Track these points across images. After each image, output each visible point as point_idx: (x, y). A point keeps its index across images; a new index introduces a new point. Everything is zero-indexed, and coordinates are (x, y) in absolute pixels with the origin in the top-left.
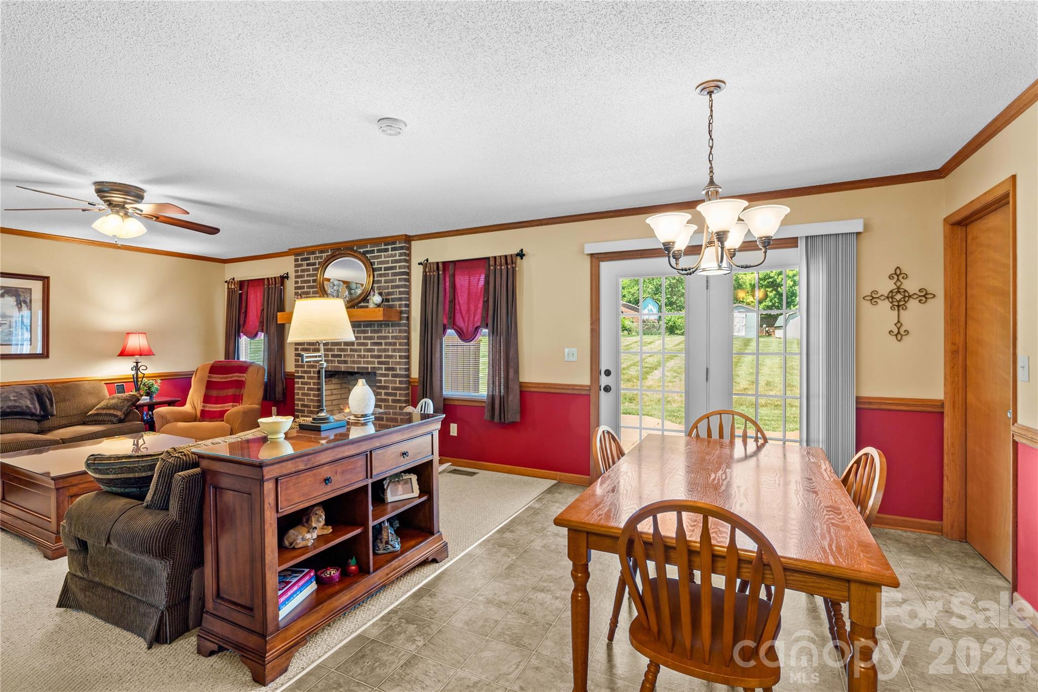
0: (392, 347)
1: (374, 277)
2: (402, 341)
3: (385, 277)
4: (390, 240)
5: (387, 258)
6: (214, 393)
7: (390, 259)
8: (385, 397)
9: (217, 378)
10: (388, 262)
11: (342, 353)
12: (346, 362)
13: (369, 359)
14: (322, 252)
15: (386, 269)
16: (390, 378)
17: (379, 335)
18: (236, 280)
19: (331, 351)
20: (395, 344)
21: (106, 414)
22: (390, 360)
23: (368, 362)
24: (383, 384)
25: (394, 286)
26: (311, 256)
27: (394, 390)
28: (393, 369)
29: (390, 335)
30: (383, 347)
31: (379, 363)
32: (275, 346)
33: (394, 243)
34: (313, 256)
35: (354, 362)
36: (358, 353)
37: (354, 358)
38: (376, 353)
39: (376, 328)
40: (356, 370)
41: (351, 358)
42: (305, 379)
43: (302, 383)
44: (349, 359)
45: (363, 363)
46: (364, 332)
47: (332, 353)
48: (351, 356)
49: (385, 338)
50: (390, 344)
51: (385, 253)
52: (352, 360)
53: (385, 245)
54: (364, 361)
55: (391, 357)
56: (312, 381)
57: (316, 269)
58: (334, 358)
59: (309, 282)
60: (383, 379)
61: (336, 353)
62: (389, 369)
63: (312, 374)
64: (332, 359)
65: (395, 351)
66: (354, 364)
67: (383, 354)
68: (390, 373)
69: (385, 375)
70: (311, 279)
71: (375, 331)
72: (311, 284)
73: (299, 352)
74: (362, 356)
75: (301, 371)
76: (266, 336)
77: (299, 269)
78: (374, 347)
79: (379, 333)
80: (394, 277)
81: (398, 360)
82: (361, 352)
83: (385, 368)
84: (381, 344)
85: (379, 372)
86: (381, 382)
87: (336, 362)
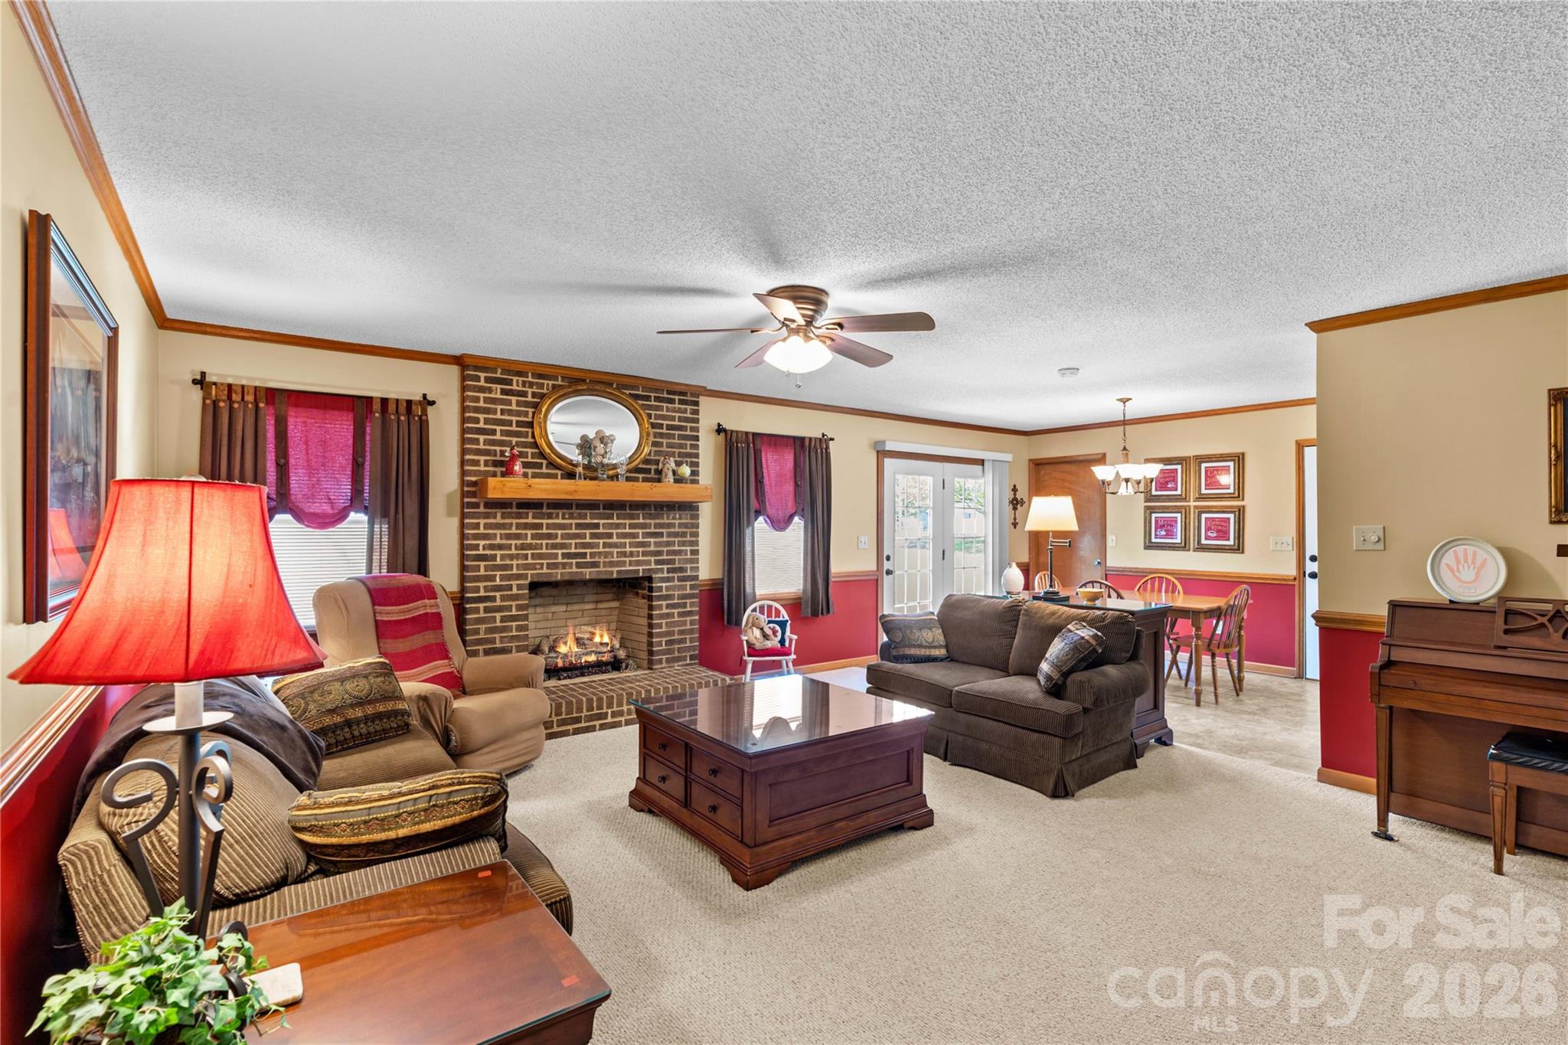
0: (680, 539)
1: (652, 437)
2: (693, 530)
3: (669, 438)
5: (674, 413)
7: (677, 415)
8: (668, 611)
9: (389, 613)
10: (673, 419)
11: (588, 551)
12: (595, 565)
13: (641, 558)
14: (541, 376)
15: (669, 427)
16: (676, 583)
17: (658, 521)
19: (561, 549)
20: (683, 534)
22: (677, 558)
23: (638, 563)
24: (664, 592)
25: (683, 453)
26: (515, 379)
27: (682, 599)
28: (681, 570)
29: (677, 522)
30: (665, 539)
31: (657, 562)
33: (684, 394)
34: (521, 379)
35: (612, 564)
36: (619, 550)
37: (613, 557)
38: (652, 548)
39: (653, 511)
40: (615, 576)
41: (605, 557)
42: (495, 601)
43: (487, 610)
44: (602, 560)
45: (630, 565)
46: (632, 517)
47: (565, 551)
48: (606, 555)
49: (669, 526)
50: (676, 535)
51: (670, 405)
52: (607, 560)
53: (669, 392)
54: (630, 561)
55: (678, 553)
56: (514, 604)
57: (527, 404)
58: (568, 558)
59: (510, 423)
60: (664, 585)
61: (573, 550)
62: (674, 570)
63: (515, 591)
64: (565, 561)
65: (683, 544)
66: (611, 567)
67: (665, 549)
68: (676, 575)
69: (668, 580)
70: (514, 419)
71: (651, 516)
72: (514, 428)
73: (481, 552)
74: (628, 553)
75: (485, 587)
76: (377, 520)
77: (482, 395)
78: (649, 540)
79: (658, 519)
80: (683, 442)
81: (689, 556)
82: (625, 547)
83: (668, 568)
84: (661, 534)
85: (657, 576)
86: (660, 589)
87: (574, 566)
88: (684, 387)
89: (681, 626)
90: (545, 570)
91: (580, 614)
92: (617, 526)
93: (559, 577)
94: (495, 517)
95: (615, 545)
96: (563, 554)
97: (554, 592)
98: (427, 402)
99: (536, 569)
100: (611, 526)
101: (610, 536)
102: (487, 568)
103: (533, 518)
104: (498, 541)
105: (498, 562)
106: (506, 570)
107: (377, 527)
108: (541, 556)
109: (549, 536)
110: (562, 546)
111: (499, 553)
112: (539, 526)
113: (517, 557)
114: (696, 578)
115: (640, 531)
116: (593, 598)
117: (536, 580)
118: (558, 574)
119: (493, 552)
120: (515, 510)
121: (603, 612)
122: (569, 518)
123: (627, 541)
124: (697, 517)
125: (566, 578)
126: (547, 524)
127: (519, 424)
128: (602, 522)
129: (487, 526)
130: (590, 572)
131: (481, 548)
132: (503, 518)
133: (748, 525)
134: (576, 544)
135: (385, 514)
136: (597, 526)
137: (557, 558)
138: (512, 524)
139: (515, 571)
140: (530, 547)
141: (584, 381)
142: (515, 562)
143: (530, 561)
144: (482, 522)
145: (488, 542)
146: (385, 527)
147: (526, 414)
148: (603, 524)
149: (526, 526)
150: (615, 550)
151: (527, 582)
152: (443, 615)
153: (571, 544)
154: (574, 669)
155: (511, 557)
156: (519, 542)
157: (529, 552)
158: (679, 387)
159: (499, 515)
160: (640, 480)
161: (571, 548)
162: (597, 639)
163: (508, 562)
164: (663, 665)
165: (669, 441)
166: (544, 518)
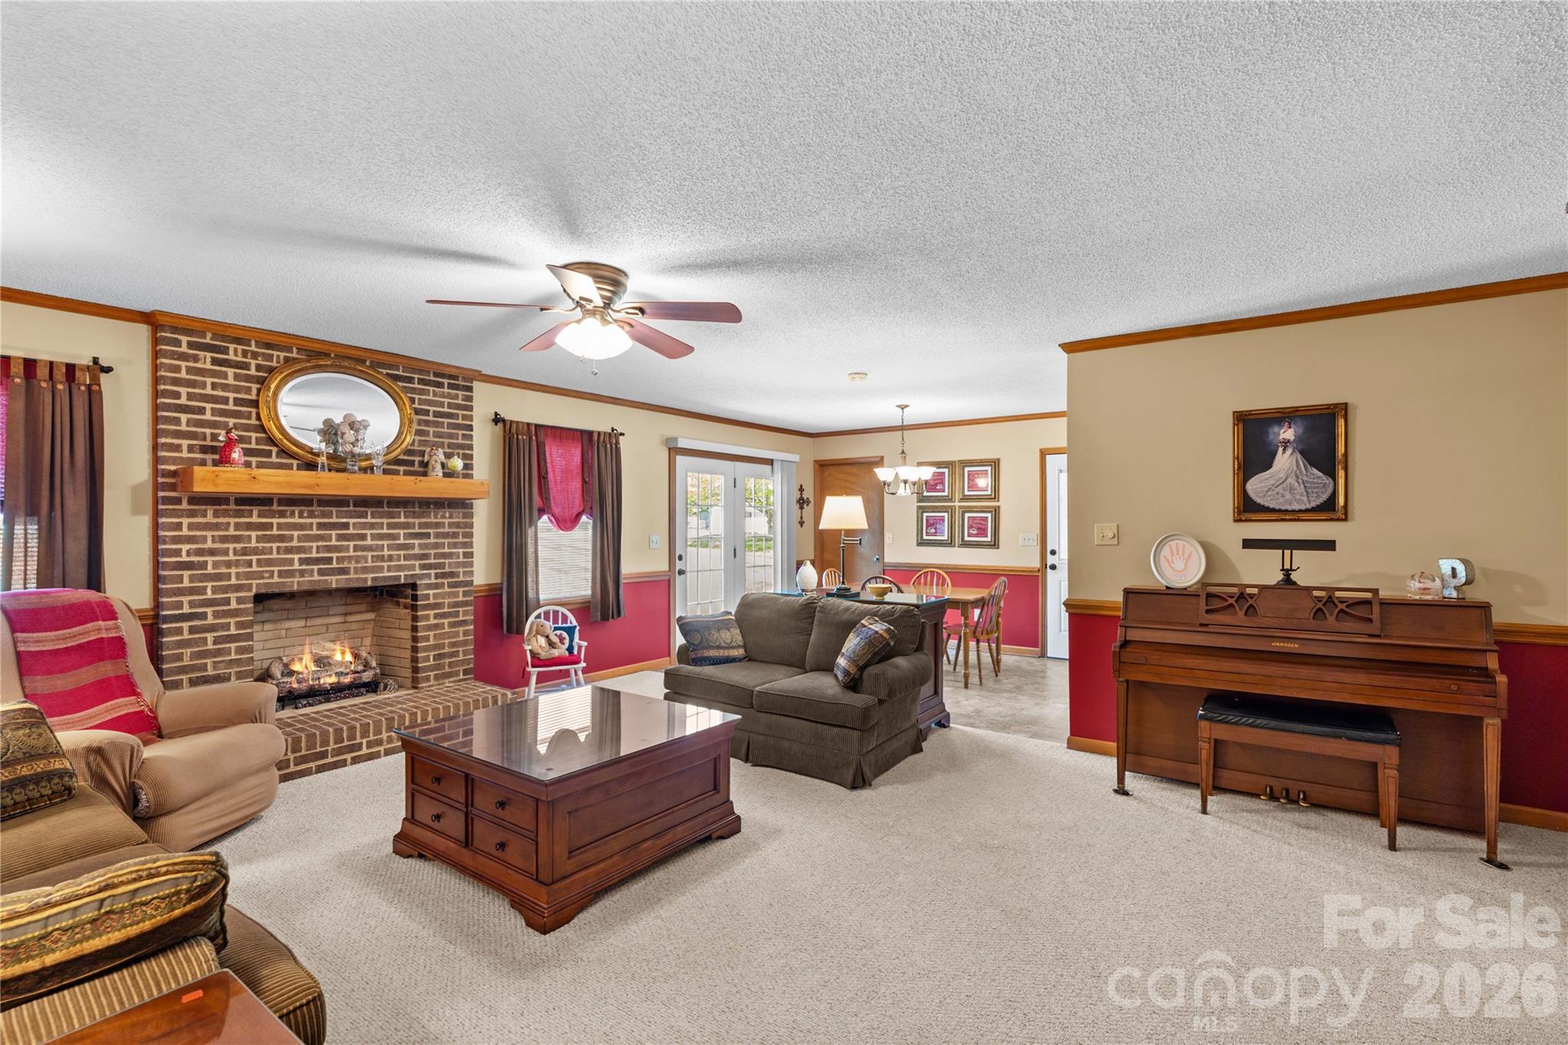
0: (451, 540)
2: (466, 530)
3: (437, 427)
4: (454, 372)
5: (440, 398)
7: (446, 401)
8: (436, 621)
10: (442, 405)
11: (334, 555)
12: (343, 571)
13: (402, 562)
14: (268, 346)
15: (436, 414)
16: (447, 589)
17: (423, 520)
19: (298, 553)
20: (455, 535)
22: (447, 561)
23: (399, 568)
24: (432, 601)
25: (453, 444)
26: (232, 347)
27: (454, 607)
28: (452, 574)
29: (446, 521)
30: (432, 540)
31: (423, 567)
33: (455, 378)
34: (240, 347)
35: (365, 570)
36: (375, 553)
37: (366, 562)
38: (417, 551)
39: (417, 509)
40: (369, 583)
41: (357, 562)
42: (206, 618)
43: (193, 630)
44: (353, 565)
45: (389, 571)
46: (391, 515)
47: (303, 556)
48: (358, 559)
49: (437, 525)
50: (446, 535)
51: (437, 390)
52: (359, 565)
53: (436, 375)
54: (389, 566)
55: (449, 555)
56: (232, 621)
57: (249, 378)
58: (308, 564)
59: (226, 401)
60: (431, 592)
61: (314, 555)
62: (444, 575)
63: (234, 605)
64: (304, 567)
65: (455, 545)
66: (364, 573)
67: (432, 552)
68: (446, 581)
69: (436, 586)
70: (232, 395)
71: (415, 515)
72: (231, 407)
73: (184, 559)
74: (386, 557)
75: (190, 602)
76: (20, 521)
77: (183, 364)
78: (412, 541)
79: (423, 517)
80: (453, 431)
81: (461, 559)
82: (383, 550)
83: (436, 574)
84: (428, 535)
85: (423, 582)
86: (427, 597)
87: (316, 574)
88: (454, 370)
89: (453, 638)
90: (276, 579)
91: (324, 629)
92: (372, 526)
93: (295, 587)
95: (370, 548)
96: (300, 559)
97: (288, 604)
98: (99, 368)
99: (263, 578)
100: (364, 526)
101: (363, 537)
102: (192, 579)
103: (259, 516)
104: (209, 545)
105: (210, 570)
106: (221, 580)
107: (19, 529)
108: (270, 563)
109: (281, 538)
110: (300, 550)
111: (210, 559)
112: (267, 526)
113: (237, 564)
114: (470, 583)
115: (402, 532)
116: (341, 609)
117: (263, 591)
118: (294, 584)
119: (201, 559)
120: (233, 507)
121: (354, 626)
122: (309, 517)
123: (385, 543)
124: (471, 516)
125: (305, 587)
126: (278, 524)
127: (238, 402)
128: (352, 521)
130: (337, 580)
131: (184, 554)
133: (530, 525)
134: (318, 547)
135: (32, 511)
136: (346, 526)
137: (292, 564)
138: (229, 523)
139: (234, 581)
140: (255, 551)
141: (327, 355)
142: (233, 571)
143: (255, 568)
144: (185, 521)
145: (194, 546)
146: (33, 529)
147: (248, 390)
148: (354, 524)
149: (250, 526)
150: (370, 554)
151: (252, 594)
152: (127, 639)
153: (312, 547)
154: (315, 694)
155: (228, 564)
156: (239, 546)
157: (254, 558)
158: (448, 369)
159: (210, 513)
160: (401, 473)
161: (311, 552)
162: (338, 657)
163: (224, 570)
164: (431, 683)
165: (436, 429)
166: (274, 517)
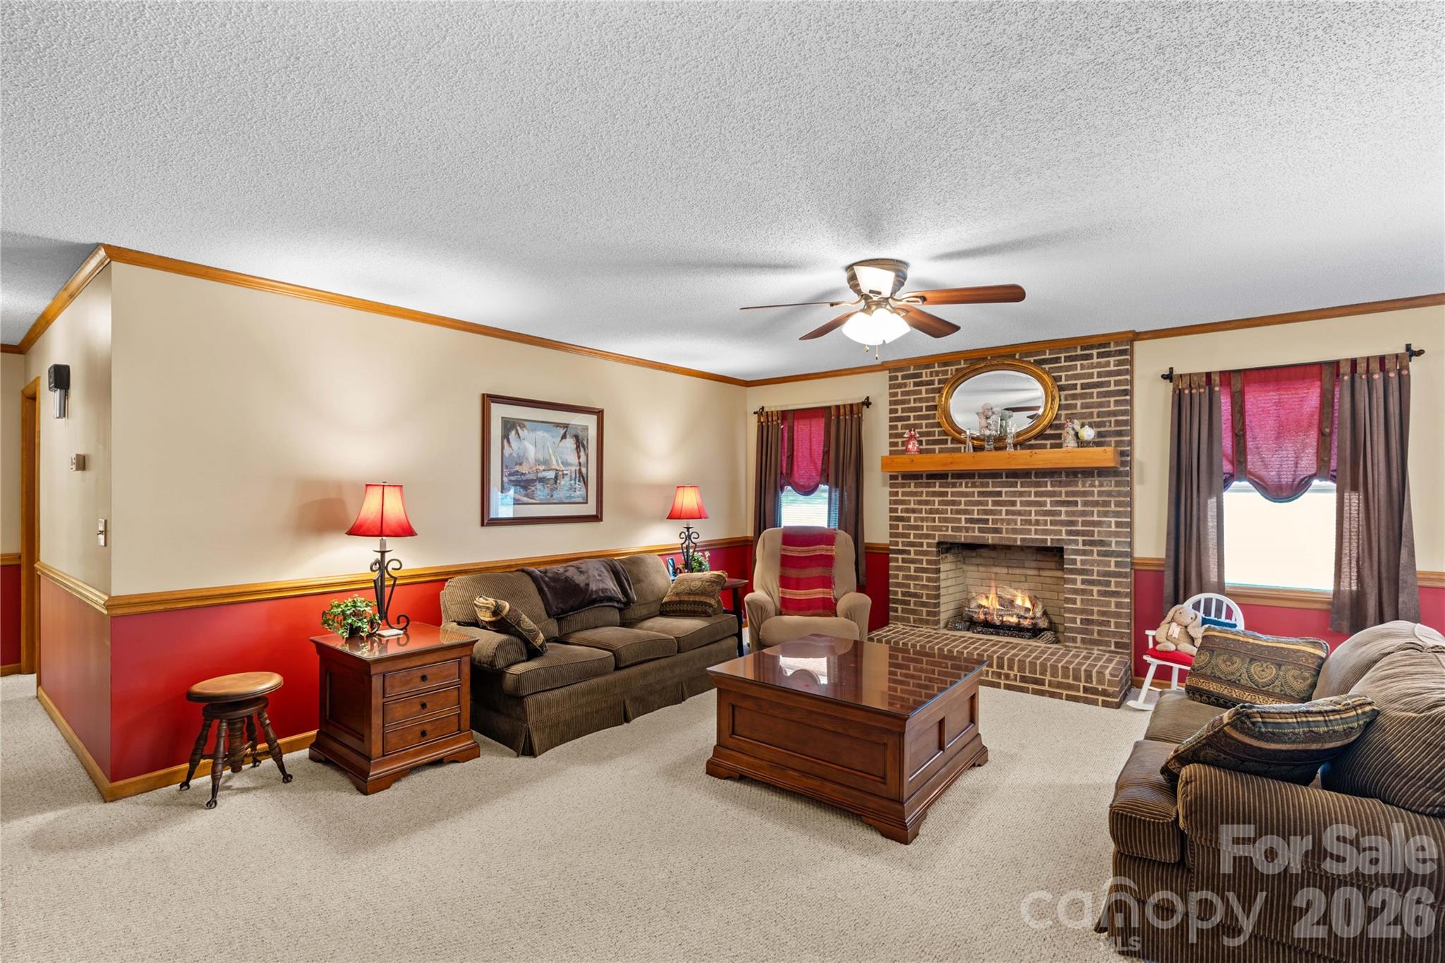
0: (1101, 509)
1: (1060, 400)
2: (1122, 499)
3: (1084, 399)
4: (1102, 341)
5: (1091, 369)
6: (793, 573)
7: (1095, 371)
8: (1083, 587)
9: (795, 551)
10: (1089, 376)
11: (990, 517)
12: (997, 531)
13: (1049, 527)
14: (945, 364)
15: (1086, 386)
16: (1096, 557)
17: (1070, 489)
18: (766, 410)
19: (965, 514)
20: (1107, 504)
21: (695, 603)
22: (1096, 529)
23: (1046, 532)
24: (1079, 566)
25: (1104, 412)
26: (924, 371)
27: (1104, 576)
28: (1102, 543)
29: (1096, 490)
30: (1080, 508)
31: (1069, 533)
32: (850, 506)
33: (1104, 345)
34: (929, 370)
35: (1015, 531)
36: (1024, 518)
37: (1016, 524)
38: (1063, 517)
39: (1064, 479)
40: (1019, 543)
41: (1008, 524)
42: (910, 554)
43: (904, 560)
44: (1004, 527)
45: (1036, 533)
46: (1038, 485)
47: (968, 516)
48: (1009, 522)
49: (1084, 494)
50: (1096, 504)
51: (1085, 362)
52: (1010, 527)
53: (1083, 348)
54: (1036, 529)
55: (1099, 524)
56: (925, 558)
57: (934, 391)
58: (971, 523)
59: (920, 409)
60: (1079, 558)
61: (976, 516)
62: (1092, 543)
63: (925, 548)
64: (968, 525)
65: (1106, 514)
66: (1014, 534)
67: (1080, 519)
68: (1095, 550)
69: (1084, 553)
70: (924, 405)
71: (1060, 484)
72: (924, 412)
73: (900, 514)
74: (1033, 522)
75: (902, 542)
76: (834, 490)
77: (899, 391)
78: (1059, 508)
79: (1070, 486)
80: (1103, 399)
81: (1113, 528)
82: (1030, 515)
83: (1084, 541)
84: (1076, 504)
85: (1070, 547)
86: (1074, 562)
87: (977, 531)
88: (1104, 338)
89: (1102, 606)
90: (950, 532)
92: (1021, 494)
93: (963, 540)
94: (910, 487)
95: (1019, 513)
96: (966, 519)
99: (942, 531)
100: (1014, 494)
101: (1013, 503)
102: (904, 527)
103: (940, 487)
104: (912, 506)
105: (912, 523)
106: (918, 530)
107: (833, 494)
108: (946, 520)
109: (953, 503)
110: (965, 512)
111: (912, 516)
112: (945, 494)
113: (926, 519)
114: (1130, 555)
115: (1048, 500)
117: (942, 540)
118: (962, 537)
119: (908, 515)
120: (925, 480)
122: (972, 487)
123: (1033, 509)
124: (1130, 484)
125: (969, 541)
126: (952, 492)
127: (928, 408)
128: (1004, 490)
129: (904, 494)
130: (992, 537)
131: (899, 511)
132: (915, 487)
133: (1210, 495)
134: (978, 510)
135: (837, 486)
136: (999, 494)
137: (960, 522)
138: (922, 492)
139: (925, 531)
140: (937, 511)
141: (985, 359)
142: (925, 524)
143: (937, 523)
144: (900, 490)
145: (904, 507)
146: (838, 493)
147: (933, 399)
148: (1006, 492)
149: (935, 494)
150: (1019, 518)
151: (937, 540)
155: (922, 519)
156: (928, 507)
157: (937, 516)
158: (1086, 341)
159: (912, 485)
160: (1048, 446)
161: (973, 514)
162: (1019, 602)
163: (920, 523)
164: (1077, 645)
165: (1084, 401)
166: (948, 487)
